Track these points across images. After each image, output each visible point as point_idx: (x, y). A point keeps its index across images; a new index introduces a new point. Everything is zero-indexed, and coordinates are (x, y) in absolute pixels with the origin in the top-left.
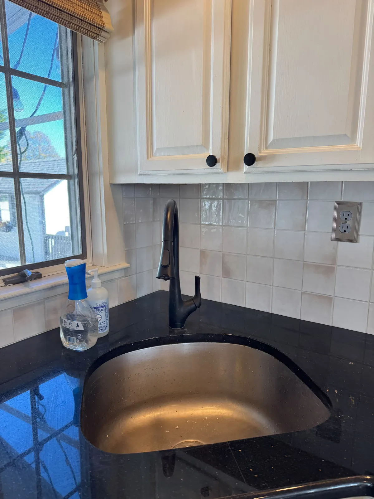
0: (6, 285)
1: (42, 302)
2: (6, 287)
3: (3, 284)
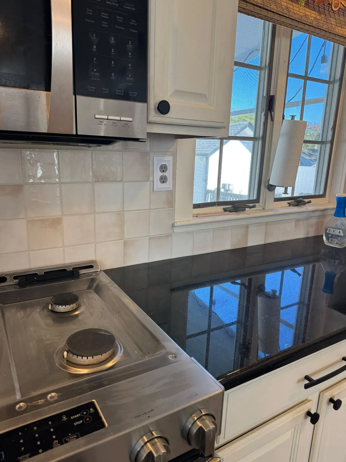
0: (290, 205)
1: (307, 219)
2: (290, 207)
3: (288, 205)
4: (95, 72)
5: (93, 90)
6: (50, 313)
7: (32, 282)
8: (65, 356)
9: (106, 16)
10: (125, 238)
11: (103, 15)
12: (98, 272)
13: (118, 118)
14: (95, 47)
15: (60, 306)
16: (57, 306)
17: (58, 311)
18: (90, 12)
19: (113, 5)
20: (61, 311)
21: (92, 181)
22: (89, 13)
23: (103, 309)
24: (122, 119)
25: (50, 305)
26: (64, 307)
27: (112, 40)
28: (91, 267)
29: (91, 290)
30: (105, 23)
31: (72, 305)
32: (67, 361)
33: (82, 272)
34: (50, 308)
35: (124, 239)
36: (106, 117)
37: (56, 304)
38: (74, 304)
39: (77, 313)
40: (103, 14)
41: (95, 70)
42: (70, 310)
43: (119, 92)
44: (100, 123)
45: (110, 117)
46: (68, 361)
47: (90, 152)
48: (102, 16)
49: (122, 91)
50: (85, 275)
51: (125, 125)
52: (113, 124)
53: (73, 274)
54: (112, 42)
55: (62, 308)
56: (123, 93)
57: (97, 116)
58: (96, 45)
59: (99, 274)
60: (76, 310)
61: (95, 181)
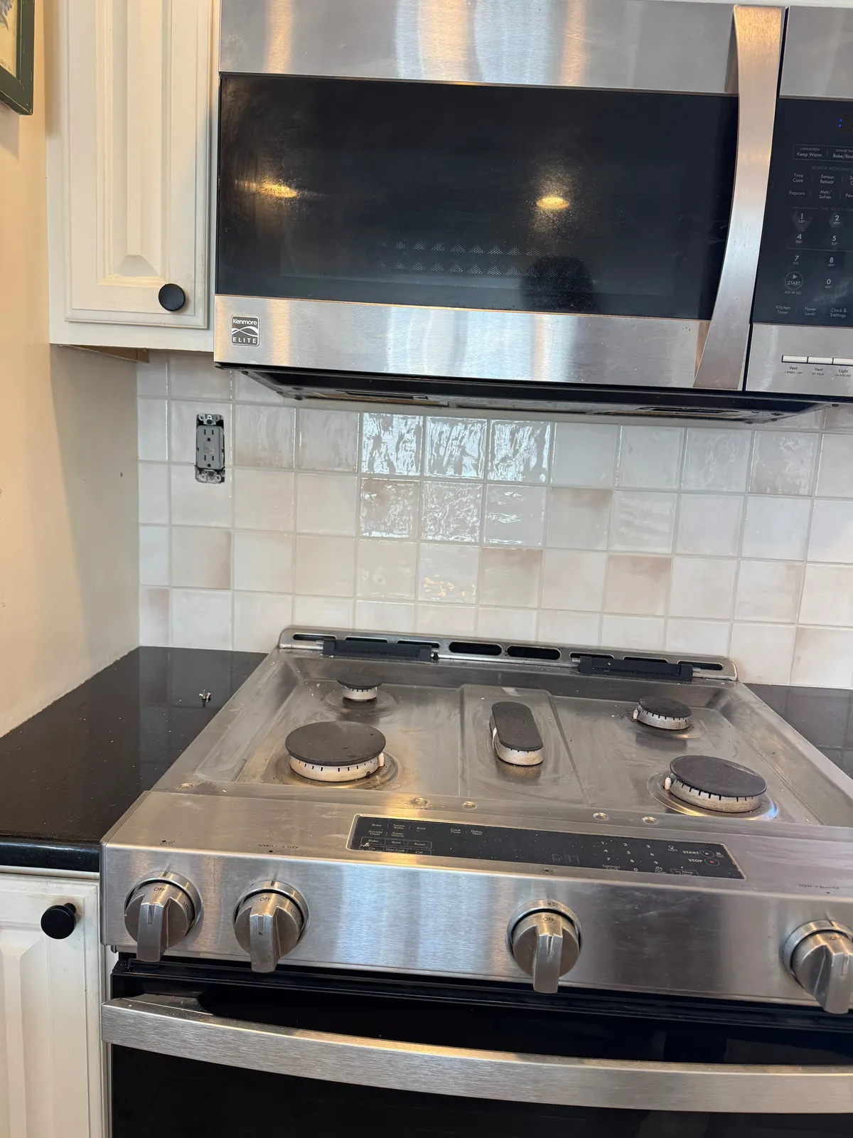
4: (795, 280)
5: (785, 313)
6: (636, 725)
7: (603, 669)
8: (667, 787)
9: (829, 180)
10: (800, 623)
11: (824, 179)
12: (730, 682)
13: (829, 360)
14: (800, 237)
15: (656, 717)
16: (650, 714)
17: (649, 724)
18: (799, 178)
19: (845, 159)
20: (656, 726)
21: (744, 491)
22: (797, 181)
23: (738, 742)
24: (837, 361)
25: (636, 711)
26: (662, 718)
27: (836, 220)
28: (718, 668)
29: (713, 710)
30: (825, 192)
31: (677, 720)
32: (671, 793)
33: (698, 673)
34: (635, 716)
35: (798, 624)
36: (804, 359)
37: (648, 710)
38: (682, 720)
39: (685, 736)
40: (825, 177)
41: (794, 277)
42: (672, 728)
43: (837, 313)
44: (791, 370)
45: (811, 360)
46: (673, 794)
47: (749, 432)
48: (821, 181)
49: (843, 310)
50: (703, 680)
51: (842, 374)
52: (817, 372)
53: (680, 673)
54: (835, 223)
55: (658, 721)
56: (845, 314)
57: (785, 358)
58: (803, 233)
59: (732, 685)
60: (684, 731)
61: (751, 493)
